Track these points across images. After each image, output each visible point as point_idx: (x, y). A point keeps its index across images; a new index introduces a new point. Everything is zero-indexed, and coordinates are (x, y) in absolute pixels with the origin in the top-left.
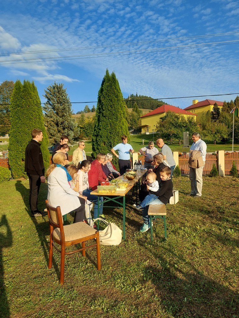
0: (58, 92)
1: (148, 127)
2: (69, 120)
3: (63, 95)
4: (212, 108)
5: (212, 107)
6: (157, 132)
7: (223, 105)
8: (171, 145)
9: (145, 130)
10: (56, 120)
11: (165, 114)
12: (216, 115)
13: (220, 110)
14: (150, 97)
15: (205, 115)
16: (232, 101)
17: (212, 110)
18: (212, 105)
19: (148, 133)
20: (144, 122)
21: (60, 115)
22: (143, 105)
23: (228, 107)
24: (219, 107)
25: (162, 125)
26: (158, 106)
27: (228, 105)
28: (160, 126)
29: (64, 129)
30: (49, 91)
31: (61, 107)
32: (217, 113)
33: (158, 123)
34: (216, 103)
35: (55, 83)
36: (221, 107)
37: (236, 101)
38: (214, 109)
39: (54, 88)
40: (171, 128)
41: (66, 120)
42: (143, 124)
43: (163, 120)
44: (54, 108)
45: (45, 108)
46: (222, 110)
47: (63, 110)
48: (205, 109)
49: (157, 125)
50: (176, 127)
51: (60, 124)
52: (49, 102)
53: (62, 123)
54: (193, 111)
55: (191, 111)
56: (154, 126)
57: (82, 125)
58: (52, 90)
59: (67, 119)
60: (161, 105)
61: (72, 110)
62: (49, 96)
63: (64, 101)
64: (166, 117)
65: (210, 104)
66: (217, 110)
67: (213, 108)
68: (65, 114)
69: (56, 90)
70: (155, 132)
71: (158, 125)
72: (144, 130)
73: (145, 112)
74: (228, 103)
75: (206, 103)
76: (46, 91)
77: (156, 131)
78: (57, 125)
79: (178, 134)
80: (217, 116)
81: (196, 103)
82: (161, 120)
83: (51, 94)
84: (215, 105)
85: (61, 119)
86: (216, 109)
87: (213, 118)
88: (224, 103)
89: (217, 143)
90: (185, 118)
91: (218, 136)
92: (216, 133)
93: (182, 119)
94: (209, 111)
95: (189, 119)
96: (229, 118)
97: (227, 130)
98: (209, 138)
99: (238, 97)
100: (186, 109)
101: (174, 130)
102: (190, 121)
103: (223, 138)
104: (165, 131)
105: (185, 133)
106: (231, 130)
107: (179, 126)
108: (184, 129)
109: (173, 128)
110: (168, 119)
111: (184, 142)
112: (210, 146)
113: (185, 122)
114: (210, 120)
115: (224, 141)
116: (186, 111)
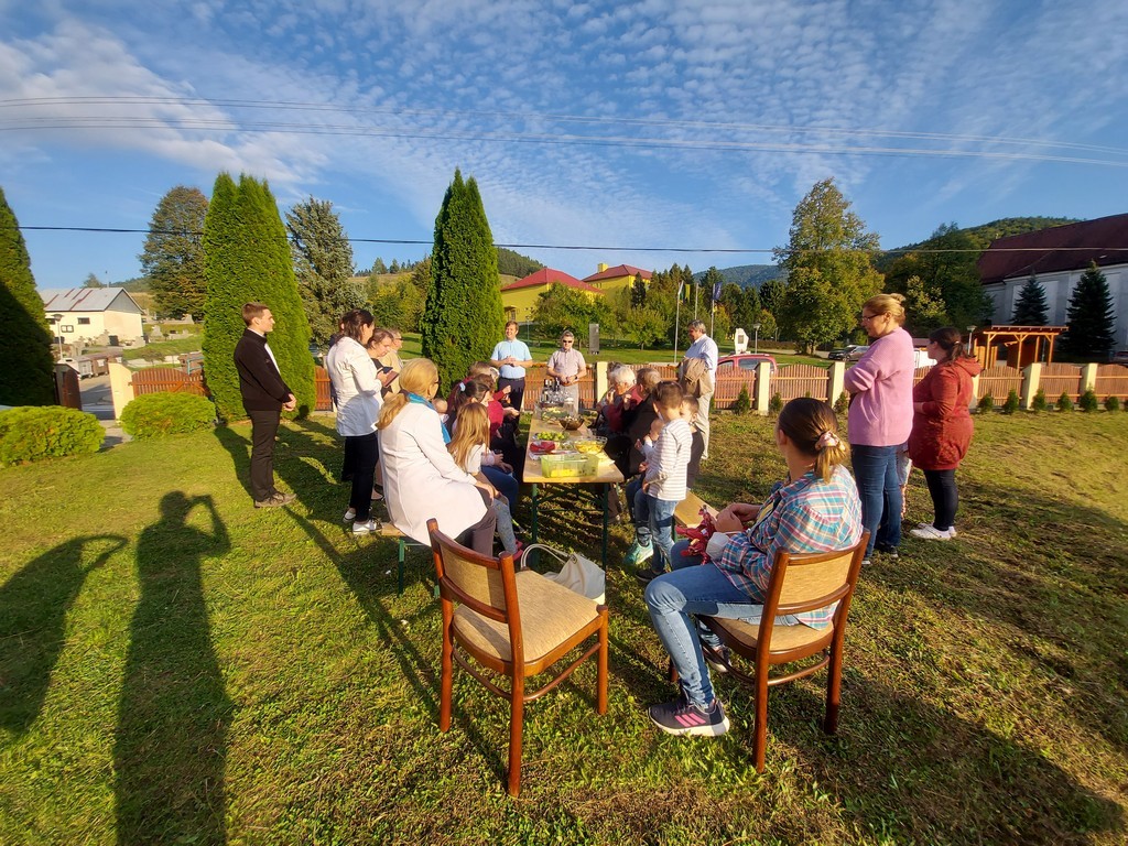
0: (319, 220)
1: (514, 311)
2: (348, 287)
3: (330, 227)
4: (632, 282)
5: (632, 279)
7: (652, 278)
10: (315, 283)
11: (548, 287)
12: (638, 296)
13: (647, 288)
15: (620, 294)
16: (666, 271)
17: (632, 286)
18: (633, 276)
20: (507, 300)
21: (325, 271)
23: (660, 282)
24: (644, 280)
25: (542, 309)
26: (529, 271)
27: (659, 278)
28: (539, 310)
29: (335, 306)
30: (296, 216)
31: (328, 256)
32: (641, 291)
33: (535, 304)
34: (638, 273)
35: (311, 200)
36: (647, 282)
37: (672, 273)
38: (636, 283)
39: (309, 209)
40: (563, 315)
41: (340, 286)
42: (505, 305)
43: (545, 298)
44: (310, 258)
46: (650, 287)
47: (333, 262)
48: (620, 283)
49: (532, 308)
50: (574, 312)
51: (326, 295)
53: (331, 292)
54: (599, 284)
55: (594, 285)
56: (527, 309)
57: (372, 300)
58: (304, 213)
59: (342, 283)
60: (538, 270)
61: (353, 265)
62: (298, 228)
63: (335, 242)
64: (550, 292)
65: (629, 274)
66: (641, 286)
67: (635, 281)
68: (338, 272)
69: (314, 214)
70: (529, 322)
71: (535, 308)
74: (659, 275)
75: (621, 272)
76: (289, 217)
77: (532, 320)
78: (319, 295)
79: (577, 327)
80: (640, 297)
81: (604, 269)
82: (542, 298)
83: (301, 224)
84: (638, 276)
85: (328, 282)
86: (639, 285)
87: (635, 301)
88: (654, 273)
89: (646, 348)
90: (590, 296)
91: (648, 334)
92: (644, 329)
93: (584, 297)
94: (627, 286)
95: (597, 298)
96: (666, 302)
97: (663, 323)
98: (633, 338)
99: (676, 265)
100: (586, 281)
101: (569, 320)
102: (599, 304)
103: (657, 339)
104: (551, 320)
105: (591, 326)
106: (669, 324)
107: (579, 312)
108: (588, 318)
109: (568, 315)
110: (554, 298)
111: (591, 344)
112: (634, 352)
113: (590, 305)
114: (630, 303)
115: (657, 345)
116: (587, 285)
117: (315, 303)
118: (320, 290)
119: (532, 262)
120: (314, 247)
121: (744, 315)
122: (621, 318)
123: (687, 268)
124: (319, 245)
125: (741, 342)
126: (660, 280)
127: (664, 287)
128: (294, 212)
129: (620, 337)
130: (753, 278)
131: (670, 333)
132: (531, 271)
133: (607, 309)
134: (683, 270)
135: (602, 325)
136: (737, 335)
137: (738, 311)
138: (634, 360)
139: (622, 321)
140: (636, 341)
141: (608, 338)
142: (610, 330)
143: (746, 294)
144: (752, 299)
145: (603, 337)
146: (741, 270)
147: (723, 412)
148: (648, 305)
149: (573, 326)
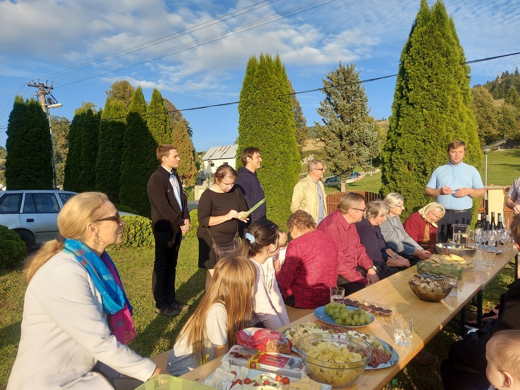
3: (352, 84)
10: (338, 129)
21: (347, 119)
29: (352, 143)
31: (348, 105)
35: (340, 65)
39: (338, 73)
44: (336, 110)
45: (322, 110)
47: (352, 110)
51: (346, 136)
52: (329, 99)
61: (368, 110)
63: (354, 95)
68: (355, 117)
76: (324, 81)
83: (332, 86)
85: (347, 126)
117: (338, 143)
118: (341, 132)
120: (342, 103)
124: (344, 99)
128: (328, 78)
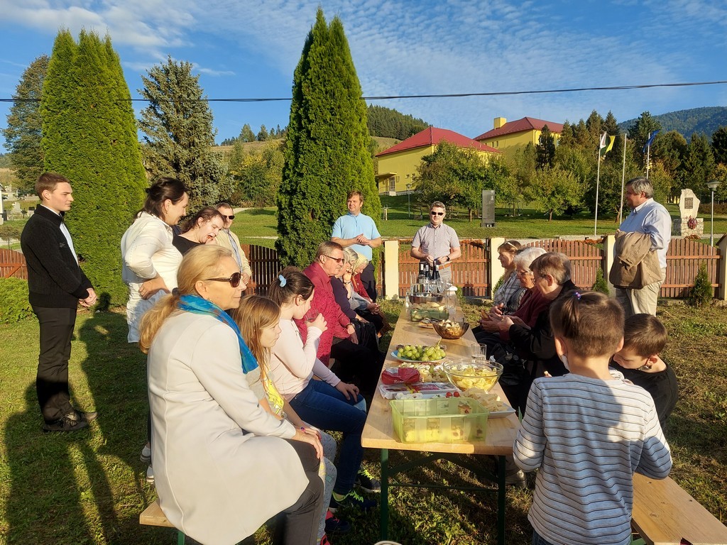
0: (178, 84)
1: (393, 179)
2: (207, 156)
3: (190, 91)
4: (537, 137)
5: (538, 134)
6: (415, 190)
7: (563, 131)
8: (450, 220)
9: (387, 187)
10: (172, 153)
11: (433, 149)
12: (546, 154)
13: (556, 143)
14: (394, 110)
15: (521, 153)
16: (581, 122)
17: (537, 142)
18: (539, 130)
19: (393, 194)
20: (384, 167)
21: (184, 140)
22: (379, 128)
23: (574, 135)
24: (553, 134)
25: (425, 176)
26: (412, 132)
27: (573, 131)
28: (423, 175)
29: (194, 177)
30: (153, 80)
31: (186, 122)
32: (549, 148)
33: (417, 169)
34: (546, 126)
35: (170, 61)
36: (557, 136)
37: (590, 123)
38: (542, 139)
39: (167, 72)
40: (451, 181)
41: (199, 156)
42: (381, 172)
43: (430, 162)
44: (167, 125)
45: (143, 123)
46: (560, 143)
47: (191, 129)
48: (522, 140)
49: (414, 175)
50: (463, 178)
51: (184, 166)
52: (154, 108)
53: (189, 163)
54: (495, 143)
55: (490, 144)
56: (408, 176)
57: (236, 171)
58: (162, 77)
59: (201, 153)
60: (420, 130)
61: (213, 131)
62: (155, 93)
63: (193, 107)
64: (435, 155)
65: (533, 129)
66: (549, 142)
67: (540, 136)
68: (197, 140)
69: (172, 77)
70: (410, 190)
71: (418, 174)
72: (385, 185)
73: (385, 144)
74: (573, 127)
75: (524, 126)
76: (146, 80)
77: (414, 188)
78: (176, 166)
79: (468, 195)
80: (548, 155)
81: (502, 124)
82: (425, 162)
83: (159, 89)
84: (544, 129)
85: (186, 152)
86: (546, 140)
87: (541, 161)
88: (565, 126)
89: (555, 218)
90: (484, 157)
91: (558, 200)
92: (553, 194)
93: (477, 159)
94: (530, 143)
95: (492, 160)
96: (582, 159)
97: (578, 187)
98: (538, 205)
99: (594, 113)
100: (480, 139)
101: (458, 187)
102: (494, 166)
103: (570, 207)
104: (437, 188)
105: (485, 193)
106: (586, 186)
107: (471, 178)
108: (480, 184)
109: (456, 181)
110: (440, 162)
111: (484, 215)
112: (539, 223)
113: (483, 168)
114: (534, 164)
115: (571, 213)
116: (481, 144)
118: (177, 160)
119: (416, 121)
120: (173, 115)
121: (691, 171)
122: (523, 182)
123: (610, 116)
124: (178, 111)
125: (689, 205)
126: (574, 134)
127: (579, 141)
129: (521, 205)
130: (701, 125)
131: (589, 198)
132: (413, 131)
133: (505, 172)
134: (604, 118)
135: (498, 191)
136: (683, 196)
137: (683, 166)
138: (539, 232)
139: (524, 186)
140: (543, 210)
141: (505, 206)
142: (508, 198)
143: (693, 144)
144: (701, 151)
145: (500, 205)
146: (684, 115)
147: (670, 303)
148: (558, 165)
149: (461, 193)
